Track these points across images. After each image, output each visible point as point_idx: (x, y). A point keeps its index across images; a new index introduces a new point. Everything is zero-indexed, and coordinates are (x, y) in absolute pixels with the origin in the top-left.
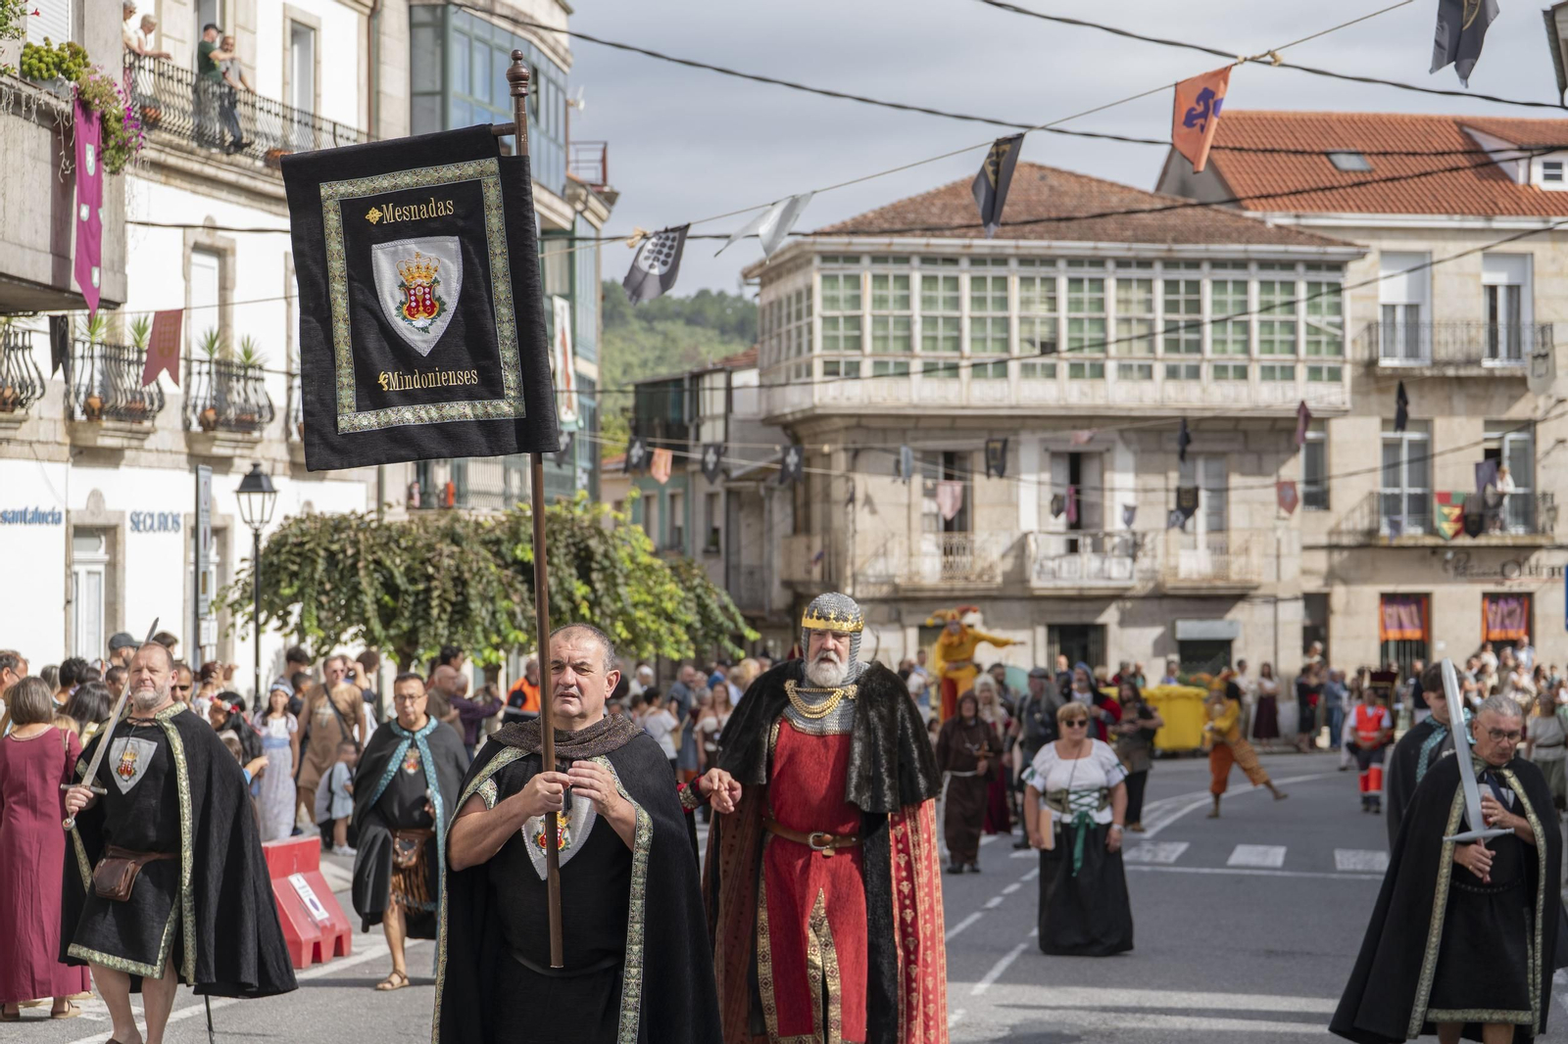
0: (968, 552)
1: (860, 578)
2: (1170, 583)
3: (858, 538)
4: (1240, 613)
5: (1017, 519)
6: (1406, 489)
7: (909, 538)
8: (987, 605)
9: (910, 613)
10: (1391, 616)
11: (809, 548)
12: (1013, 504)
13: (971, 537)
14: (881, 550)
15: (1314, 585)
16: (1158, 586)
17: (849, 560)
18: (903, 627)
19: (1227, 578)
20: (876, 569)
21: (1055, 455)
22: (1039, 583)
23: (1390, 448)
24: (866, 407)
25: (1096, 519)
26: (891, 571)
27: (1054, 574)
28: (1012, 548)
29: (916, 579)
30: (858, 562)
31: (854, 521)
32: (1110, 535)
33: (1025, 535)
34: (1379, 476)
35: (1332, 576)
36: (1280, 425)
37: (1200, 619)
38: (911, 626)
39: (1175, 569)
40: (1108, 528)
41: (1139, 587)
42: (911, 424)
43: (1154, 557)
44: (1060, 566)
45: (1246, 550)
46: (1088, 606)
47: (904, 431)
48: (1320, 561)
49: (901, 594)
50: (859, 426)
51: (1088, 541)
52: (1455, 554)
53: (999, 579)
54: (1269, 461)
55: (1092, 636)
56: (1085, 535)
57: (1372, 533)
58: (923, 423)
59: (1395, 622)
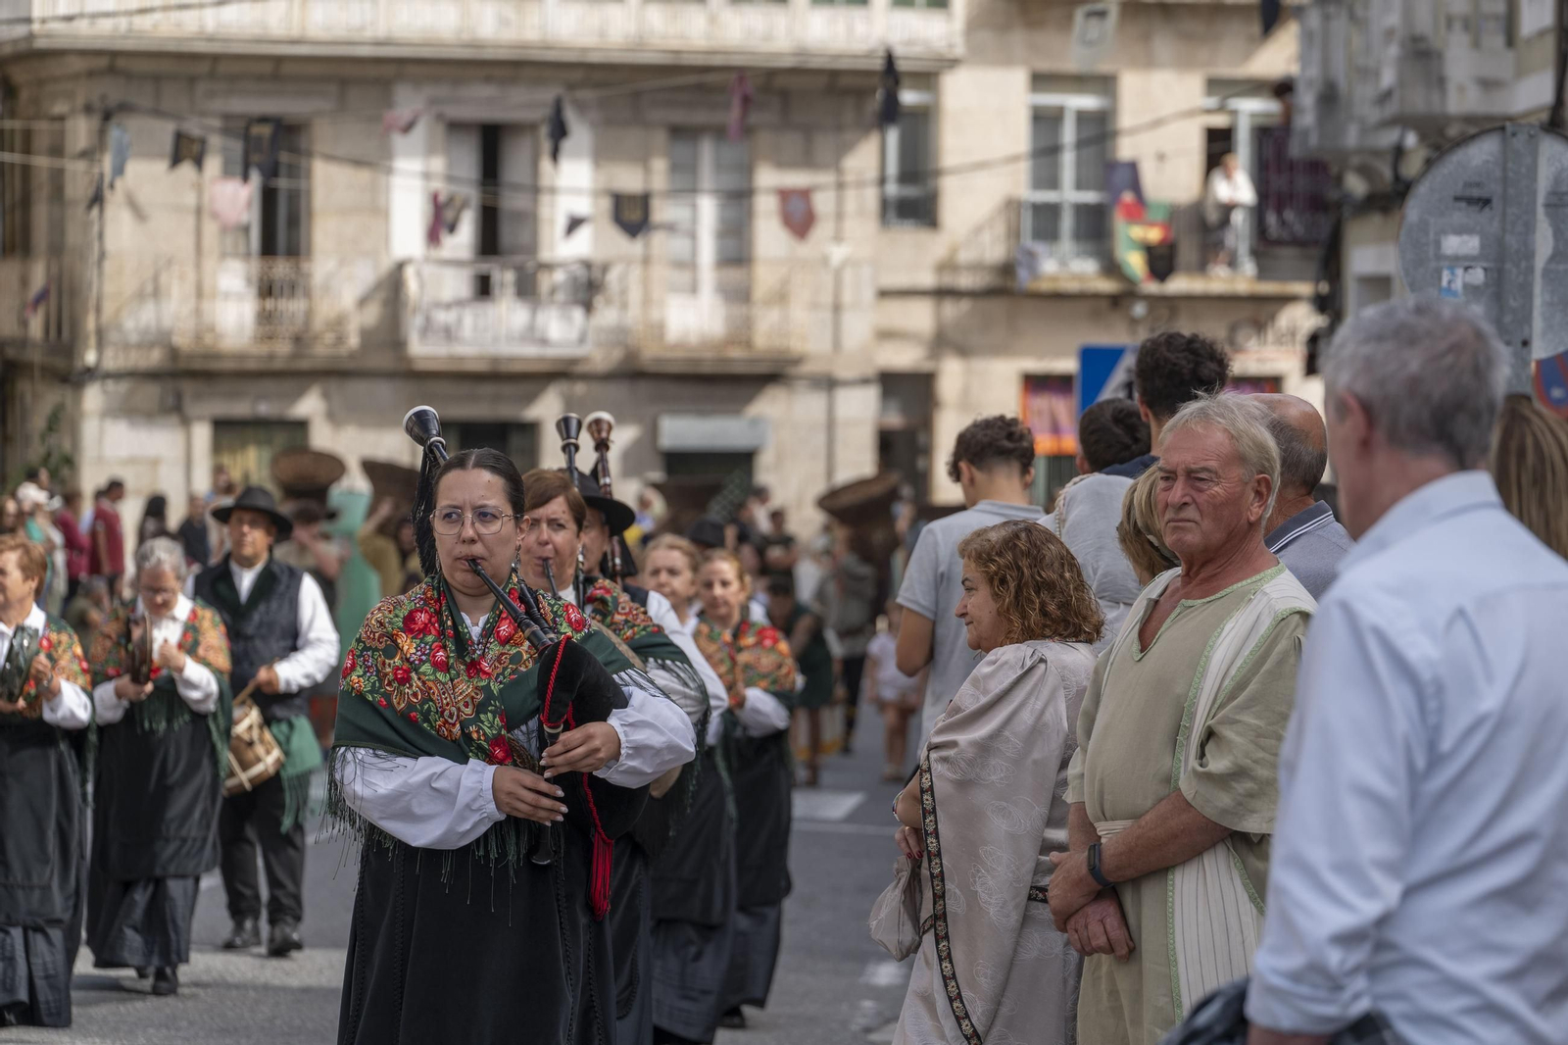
0: (300, 292)
1: (113, 336)
2: (650, 353)
3: (108, 265)
4: (769, 406)
5: (387, 239)
6: (1070, 194)
7: (198, 266)
8: (333, 385)
9: (198, 397)
10: (1040, 413)
11: (24, 282)
12: (379, 211)
13: (305, 266)
14: (149, 288)
15: (904, 358)
16: (631, 355)
17: (92, 303)
18: (186, 422)
19: (748, 344)
20: (140, 320)
21: (455, 127)
22: (421, 348)
23: (1045, 121)
24: (124, 37)
25: (524, 238)
26: (167, 322)
27: (449, 334)
28: (378, 286)
29: (208, 339)
30: (108, 309)
31: (101, 236)
32: (549, 267)
33: (400, 267)
34: (1023, 170)
35: (942, 342)
36: (844, 81)
37: (701, 414)
38: (200, 418)
39: (659, 329)
40: (545, 255)
41: (601, 358)
42: (204, 68)
43: (624, 306)
44: (460, 321)
45: (781, 297)
46: (507, 389)
47: (192, 80)
48: (920, 317)
49: (182, 365)
50: (112, 71)
51: (509, 277)
52: (1151, 310)
53: (353, 341)
54: (824, 143)
55: (516, 441)
56: (504, 267)
57: (1007, 269)
58: (222, 68)
59: (1046, 423)
